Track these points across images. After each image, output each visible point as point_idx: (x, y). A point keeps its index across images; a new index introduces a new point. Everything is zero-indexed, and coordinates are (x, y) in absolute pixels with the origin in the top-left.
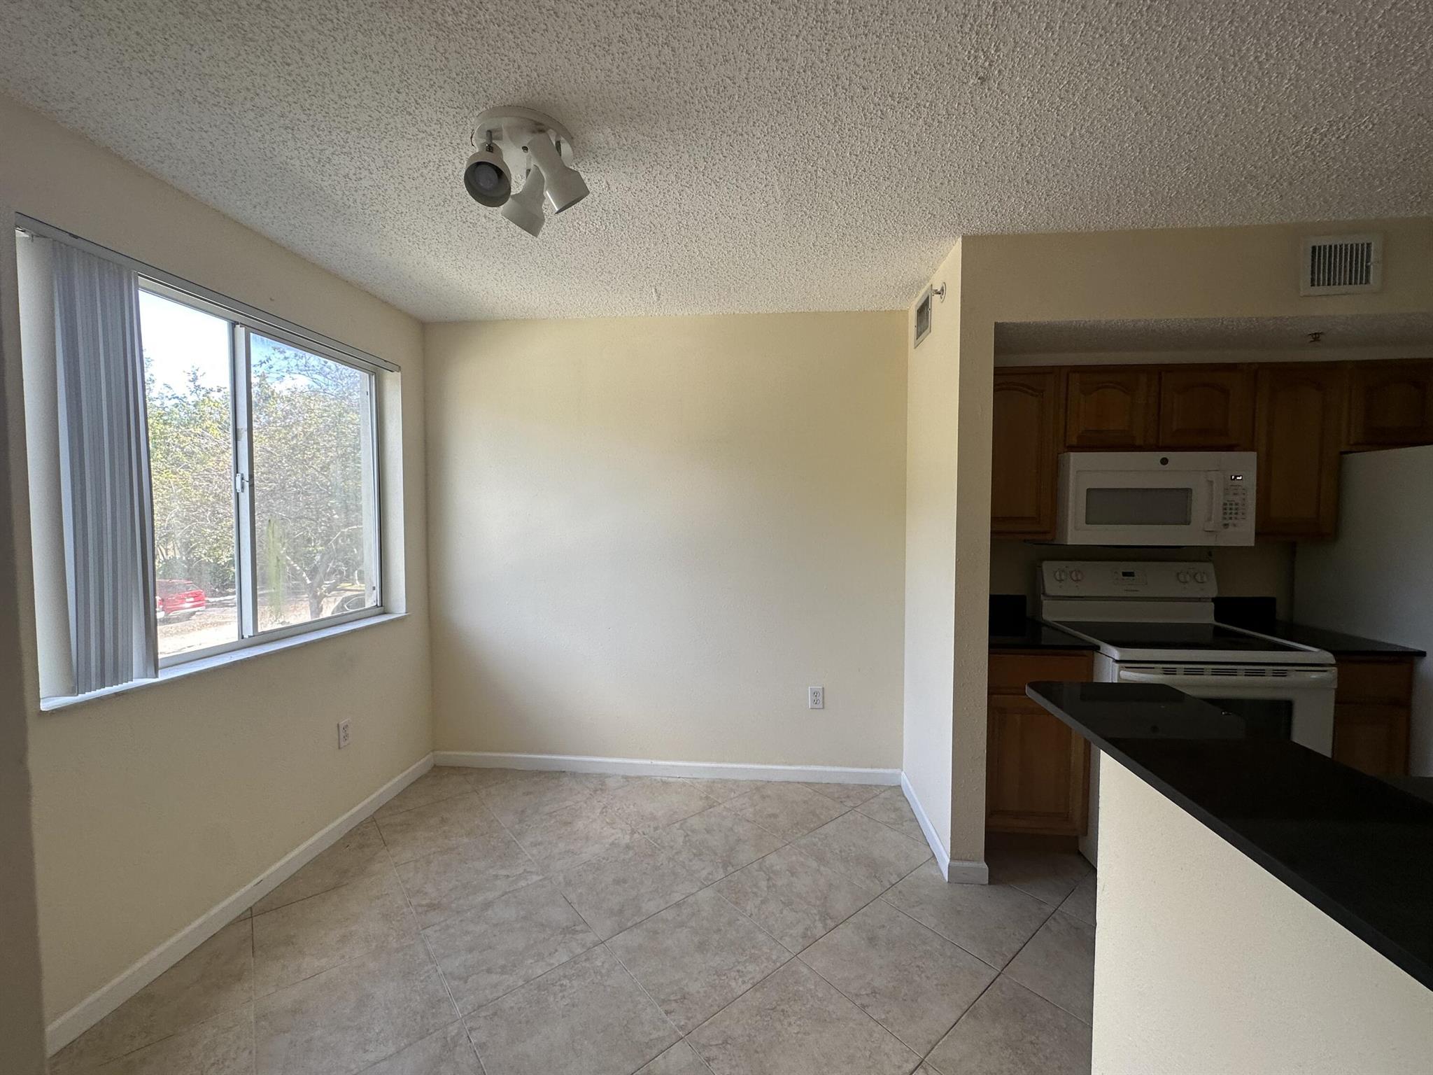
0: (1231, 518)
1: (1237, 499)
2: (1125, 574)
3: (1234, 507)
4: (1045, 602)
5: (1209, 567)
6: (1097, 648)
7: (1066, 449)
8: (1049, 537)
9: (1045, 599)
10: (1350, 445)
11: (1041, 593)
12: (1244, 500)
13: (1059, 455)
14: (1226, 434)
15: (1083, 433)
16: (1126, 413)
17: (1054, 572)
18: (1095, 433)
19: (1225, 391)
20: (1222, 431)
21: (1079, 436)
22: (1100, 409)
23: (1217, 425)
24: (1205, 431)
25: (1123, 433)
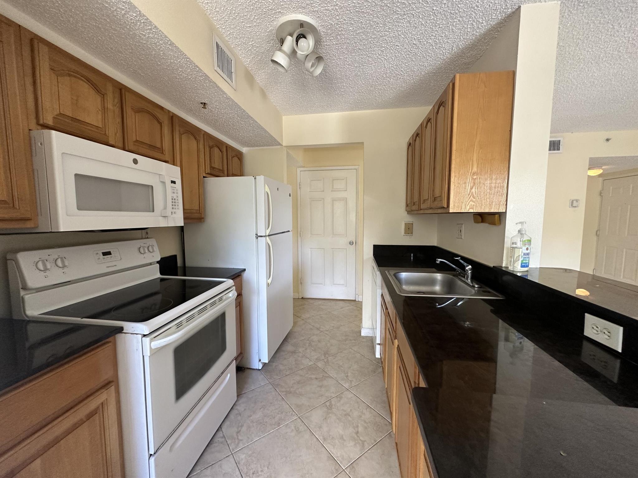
0: (173, 208)
1: (175, 196)
2: (105, 254)
3: (174, 201)
4: (26, 297)
6: (120, 330)
7: (39, 127)
8: (29, 225)
9: (27, 294)
10: (207, 172)
11: (20, 288)
12: (177, 197)
13: (30, 130)
14: (162, 153)
15: (57, 115)
16: (99, 111)
17: (35, 262)
18: (72, 120)
19: (160, 124)
20: (161, 150)
21: (54, 118)
22: (75, 98)
23: (159, 145)
24: (152, 147)
25: (97, 129)
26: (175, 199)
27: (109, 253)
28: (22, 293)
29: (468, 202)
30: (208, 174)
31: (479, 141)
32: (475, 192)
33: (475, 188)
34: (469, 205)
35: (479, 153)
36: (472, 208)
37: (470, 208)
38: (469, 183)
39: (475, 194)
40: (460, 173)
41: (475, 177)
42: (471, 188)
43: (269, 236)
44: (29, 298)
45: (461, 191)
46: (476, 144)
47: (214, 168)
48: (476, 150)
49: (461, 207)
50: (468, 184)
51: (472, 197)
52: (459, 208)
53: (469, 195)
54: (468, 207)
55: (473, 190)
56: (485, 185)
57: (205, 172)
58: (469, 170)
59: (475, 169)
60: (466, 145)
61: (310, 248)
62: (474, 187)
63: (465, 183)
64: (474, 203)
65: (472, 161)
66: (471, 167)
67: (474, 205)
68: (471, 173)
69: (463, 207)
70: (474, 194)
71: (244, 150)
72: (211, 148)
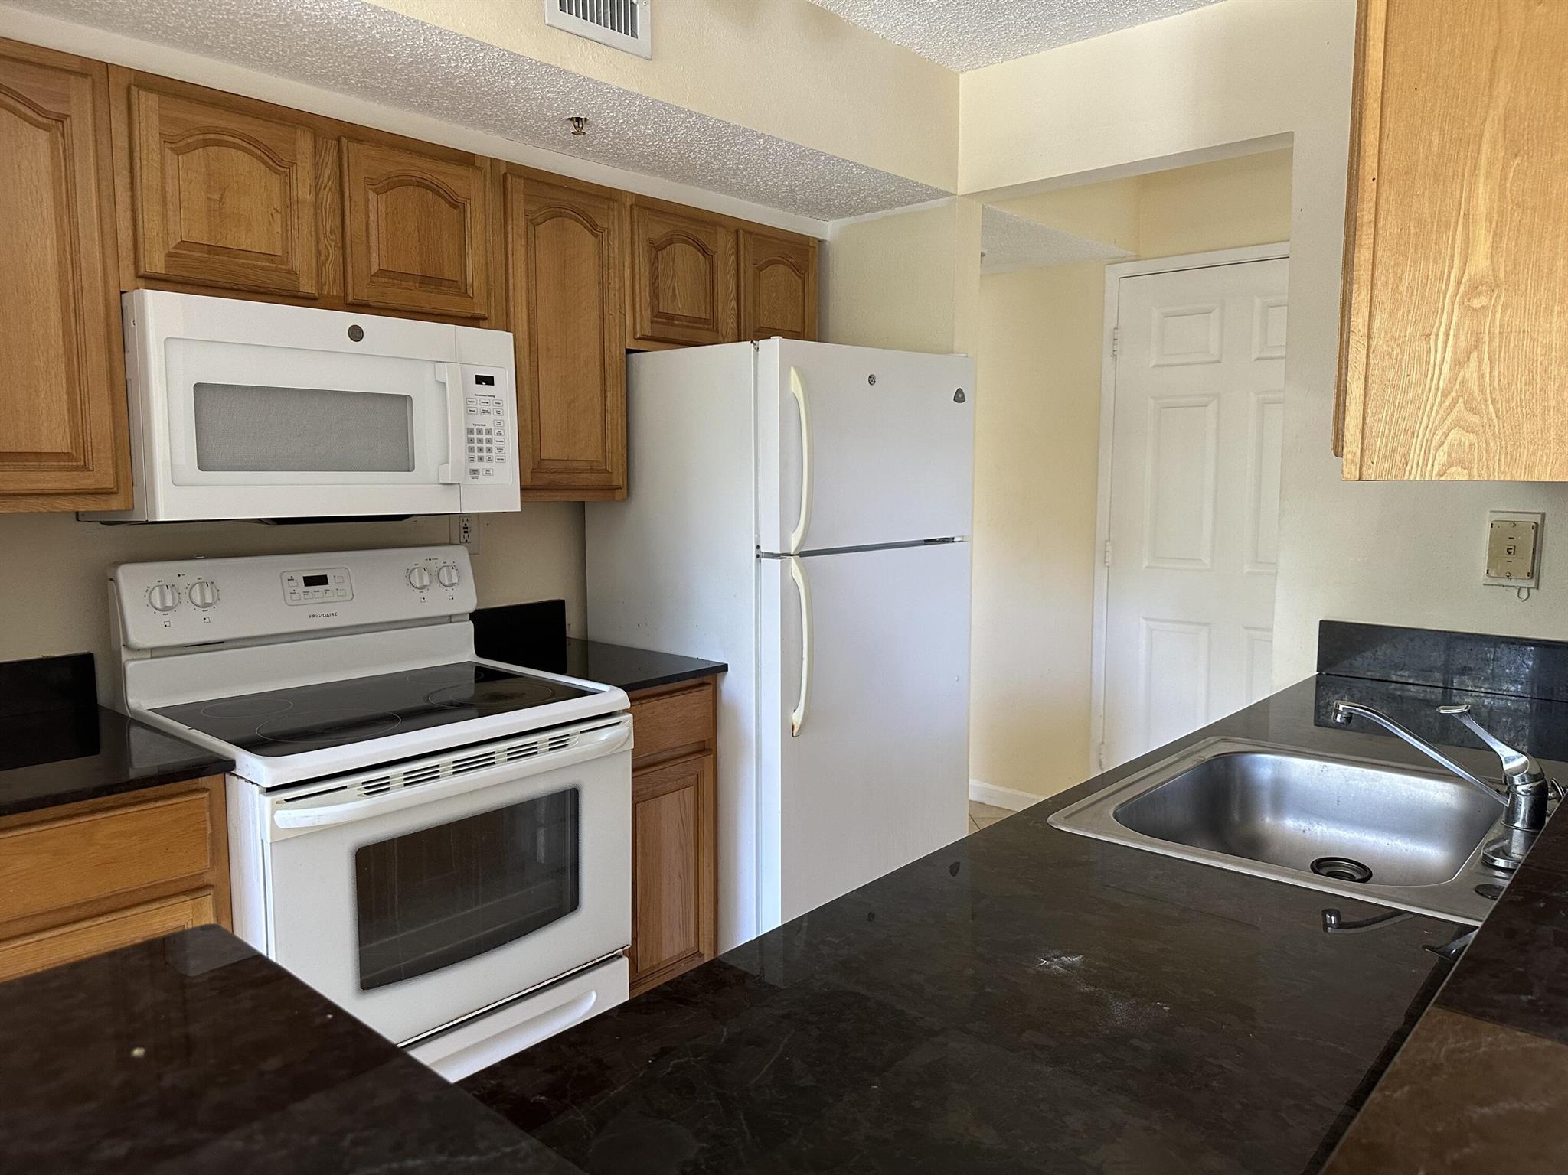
0: (481, 459)
1: (489, 422)
2: (310, 581)
3: (484, 436)
4: (130, 665)
5: (459, 555)
6: (227, 766)
7: (140, 282)
8: (115, 504)
9: (134, 660)
10: (638, 336)
11: (122, 644)
12: (499, 423)
13: (122, 293)
14: (466, 294)
15: (175, 248)
16: (275, 216)
17: (149, 590)
18: (209, 253)
19: (457, 205)
20: (458, 287)
21: (169, 255)
22: (216, 196)
23: (449, 272)
24: (431, 281)
25: (272, 262)
26: (489, 432)
27: (322, 580)
28: (125, 656)
29: (1440, 433)
30: (643, 338)
31: (1507, 118)
32: (1482, 377)
33: (1481, 361)
34: (1445, 447)
35: (1503, 176)
36: (1461, 463)
37: (1450, 464)
38: (1447, 334)
39: (1482, 391)
40: (1403, 289)
41: (1477, 303)
42: (1460, 363)
43: (802, 554)
44: (133, 668)
45: (1404, 374)
46: (1486, 134)
47: (671, 317)
48: (1490, 163)
49: (1406, 456)
50: (1441, 337)
51: (1460, 405)
52: (1393, 458)
53: (1445, 395)
54: (1441, 458)
55: (1471, 371)
56: (1534, 341)
57: (635, 333)
58: (1451, 267)
59: (1480, 262)
60: (1436, 141)
61: (1146, 619)
62: (1474, 356)
63: (1428, 336)
64: (1473, 437)
65: (1466, 226)
66: (1457, 251)
67: (1471, 446)
68: (1459, 283)
69: (1416, 453)
70: (1476, 388)
71: (827, 230)
72: (657, 248)
